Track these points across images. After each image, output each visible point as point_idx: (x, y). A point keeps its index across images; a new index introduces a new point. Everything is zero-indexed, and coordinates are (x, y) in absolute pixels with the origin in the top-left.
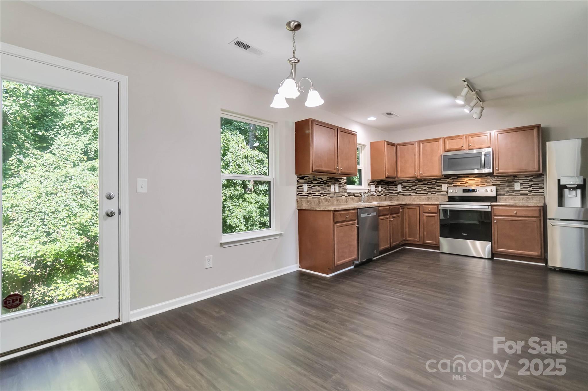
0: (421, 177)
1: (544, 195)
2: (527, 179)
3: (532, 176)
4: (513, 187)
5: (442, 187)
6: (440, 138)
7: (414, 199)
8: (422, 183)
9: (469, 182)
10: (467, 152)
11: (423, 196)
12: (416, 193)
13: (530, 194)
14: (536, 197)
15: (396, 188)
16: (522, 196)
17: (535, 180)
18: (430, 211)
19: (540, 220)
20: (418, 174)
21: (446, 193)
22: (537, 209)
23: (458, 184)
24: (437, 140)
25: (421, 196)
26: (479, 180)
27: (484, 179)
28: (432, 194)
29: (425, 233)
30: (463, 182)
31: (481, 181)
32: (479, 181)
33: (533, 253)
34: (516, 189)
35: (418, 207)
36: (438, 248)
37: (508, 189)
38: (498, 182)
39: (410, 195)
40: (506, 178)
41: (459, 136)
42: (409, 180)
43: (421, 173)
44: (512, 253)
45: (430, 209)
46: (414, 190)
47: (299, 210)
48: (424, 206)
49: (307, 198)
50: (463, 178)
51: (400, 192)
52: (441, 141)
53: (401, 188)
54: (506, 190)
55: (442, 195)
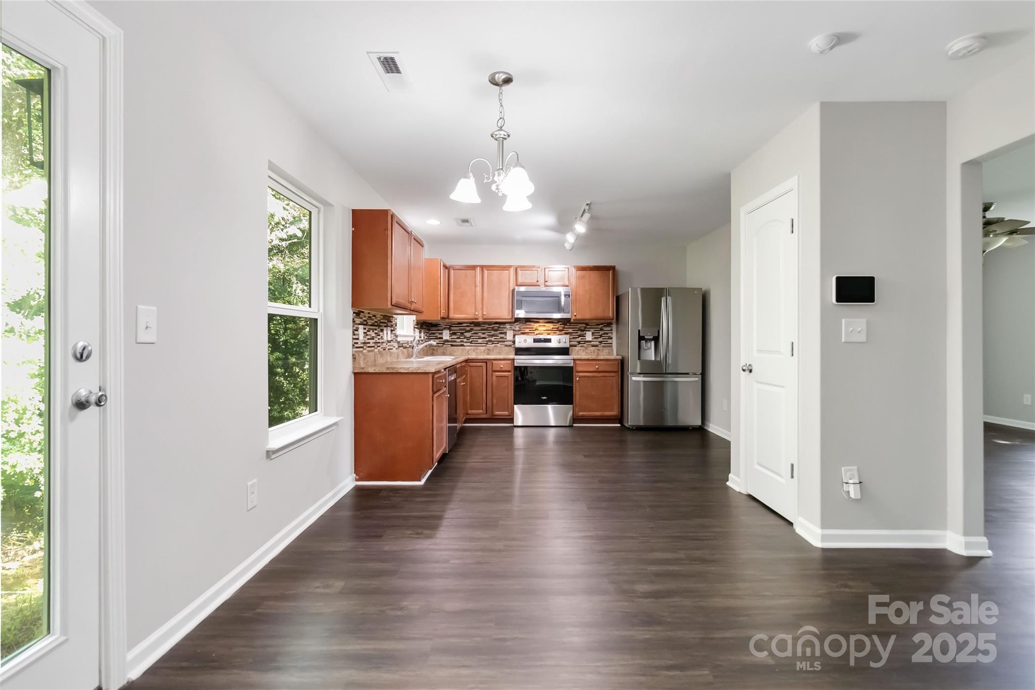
0: (484, 319)
1: (612, 346)
2: (598, 328)
3: (602, 324)
4: (585, 336)
5: (506, 335)
6: (510, 267)
7: (468, 351)
8: (479, 328)
9: (539, 328)
10: (543, 288)
11: (482, 348)
12: (471, 343)
13: (600, 345)
14: (606, 348)
15: (441, 334)
16: (594, 348)
17: (605, 329)
18: (502, 369)
19: (618, 375)
20: (480, 315)
21: (511, 343)
22: (616, 362)
23: (527, 331)
24: (507, 268)
25: (479, 348)
26: (551, 326)
27: (556, 325)
28: (494, 345)
29: (495, 401)
30: (532, 328)
31: (553, 328)
32: (550, 328)
33: (612, 413)
34: (587, 339)
35: (485, 363)
36: (511, 420)
37: (579, 339)
38: (570, 331)
39: (462, 345)
40: (578, 326)
41: (534, 267)
42: (461, 323)
43: (485, 313)
44: (589, 416)
45: (502, 366)
46: (468, 338)
47: (355, 374)
48: (494, 362)
49: (374, 350)
50: (532, 324)
51: (447, 341)
52: (512, 271)
53: (449, 335)
54: (578, 339)
55: (506, 346)
